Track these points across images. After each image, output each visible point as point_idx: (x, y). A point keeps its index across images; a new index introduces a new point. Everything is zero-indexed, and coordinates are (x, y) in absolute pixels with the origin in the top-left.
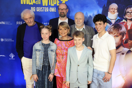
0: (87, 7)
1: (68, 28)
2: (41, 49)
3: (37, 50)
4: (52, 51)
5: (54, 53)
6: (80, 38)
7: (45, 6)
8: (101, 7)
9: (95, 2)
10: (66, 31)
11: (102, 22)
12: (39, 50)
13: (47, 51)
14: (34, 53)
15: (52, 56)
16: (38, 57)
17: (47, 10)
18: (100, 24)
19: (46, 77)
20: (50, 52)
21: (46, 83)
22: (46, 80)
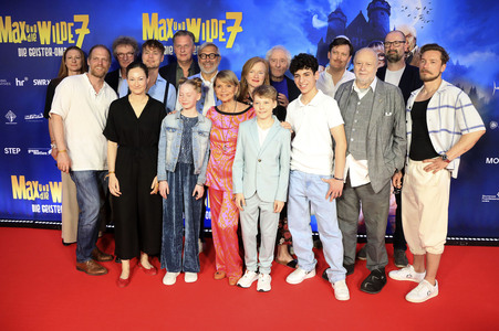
0: (284, 43)
1: (236, 84)
2: (177, 127)
3: (168, 128)
4: (200, 133)
5: (204, 140)
6: (267, 100)
9: (301, 33)
10: (230, 90)
11: (310, 71)
12: (174, 130)
13: (190, 133)
14: (162, 134)
15: (200, 145)
16: (169, 143)
18: (306, 74)
19: (186, 190)
20: (195, 136)
21: (187, 204)
22: (186, 196)
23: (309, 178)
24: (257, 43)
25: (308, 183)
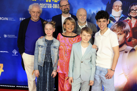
0: (91, 4)
2: (44, 45)
3: (39, 46)
4: (55, 47)
5: (57, 50)
7: (48, 3)
8: (104, 4)
12: (42, 46)
13: (50, 48)
14: (36, 48)
15: (55, 53)
16: (40, 53)
17: (50, 6)
20: (52, 49)
22: (48, 77)
23: (101, 69)
24: (78, 3)
25: (101, 72)
